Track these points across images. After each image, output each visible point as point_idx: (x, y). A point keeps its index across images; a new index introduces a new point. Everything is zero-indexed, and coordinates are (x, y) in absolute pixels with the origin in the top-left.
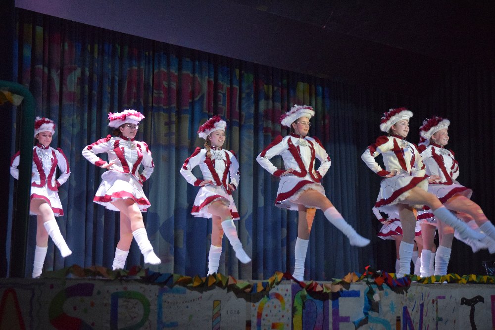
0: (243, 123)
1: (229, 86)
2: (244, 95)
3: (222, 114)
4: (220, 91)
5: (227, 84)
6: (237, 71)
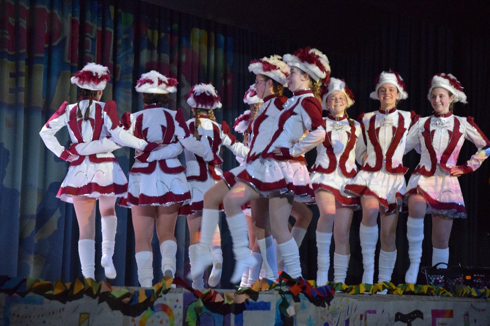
0: (118, 79)
1: (100, 29)
2: (120, 42)
4: (88, 34)
5: (98, 26)
6: (112, 9)
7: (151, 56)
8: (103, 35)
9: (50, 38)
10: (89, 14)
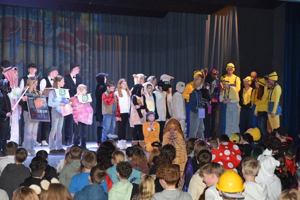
0: (45, 44)
2: (46, 26)
3: (31, 40)
4: (30, 25)
5: (35, 20)
6: (41, 11)
7: (61, 30)
8: (37, 24)
9: (14, 28)
10: (30, 15)
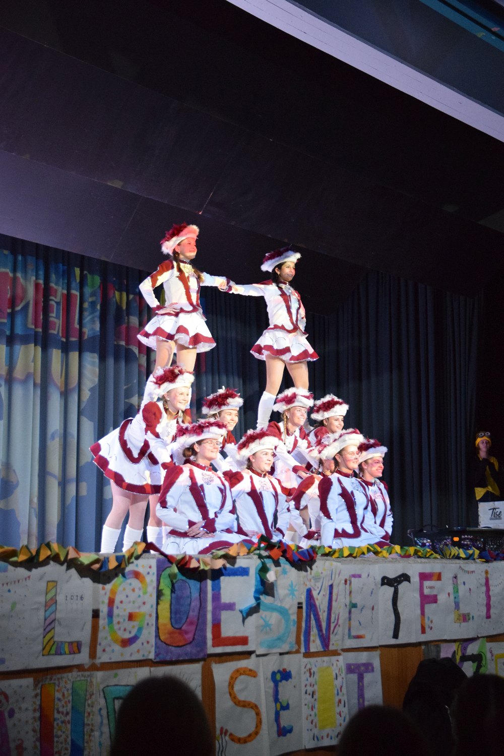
1: (65, 292)
2: (86, 305)
3: (55, 330)
4: (53, 298)
5: (63, 289)
6: (77, 271)
8: (68, 298)
9: (13, 303)
10: (53, 277)
